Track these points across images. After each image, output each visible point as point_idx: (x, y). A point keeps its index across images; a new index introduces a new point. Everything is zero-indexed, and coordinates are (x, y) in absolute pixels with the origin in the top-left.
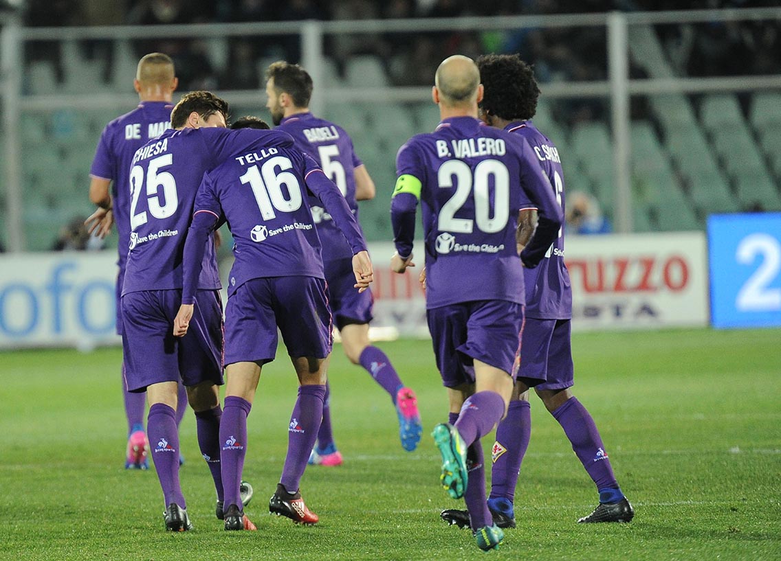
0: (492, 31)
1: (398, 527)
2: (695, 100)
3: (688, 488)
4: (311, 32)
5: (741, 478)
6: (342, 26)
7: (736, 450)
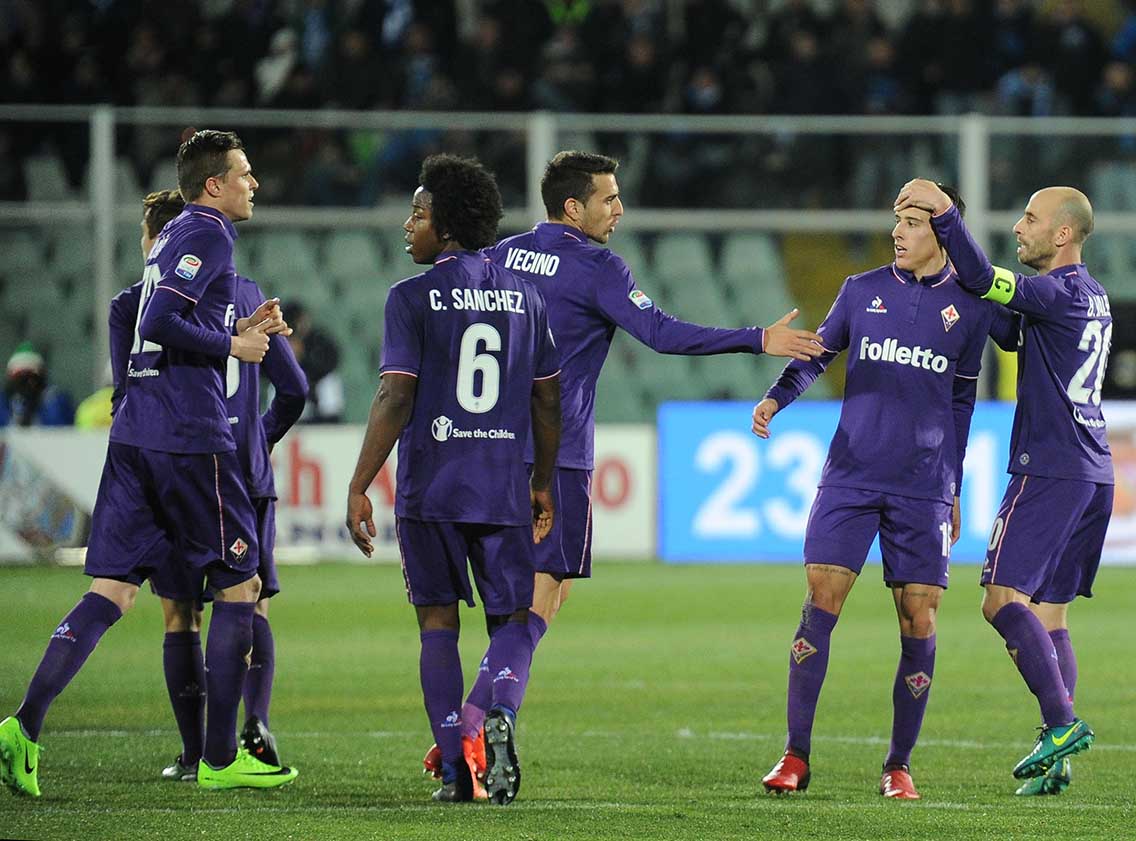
0: (370, 131)
1: (203, 832)
2: (648, 240)
3: (617, 785)
4: (102, 122)
5: (691, 773)
6: (147, 114)
7: (685, 733)
